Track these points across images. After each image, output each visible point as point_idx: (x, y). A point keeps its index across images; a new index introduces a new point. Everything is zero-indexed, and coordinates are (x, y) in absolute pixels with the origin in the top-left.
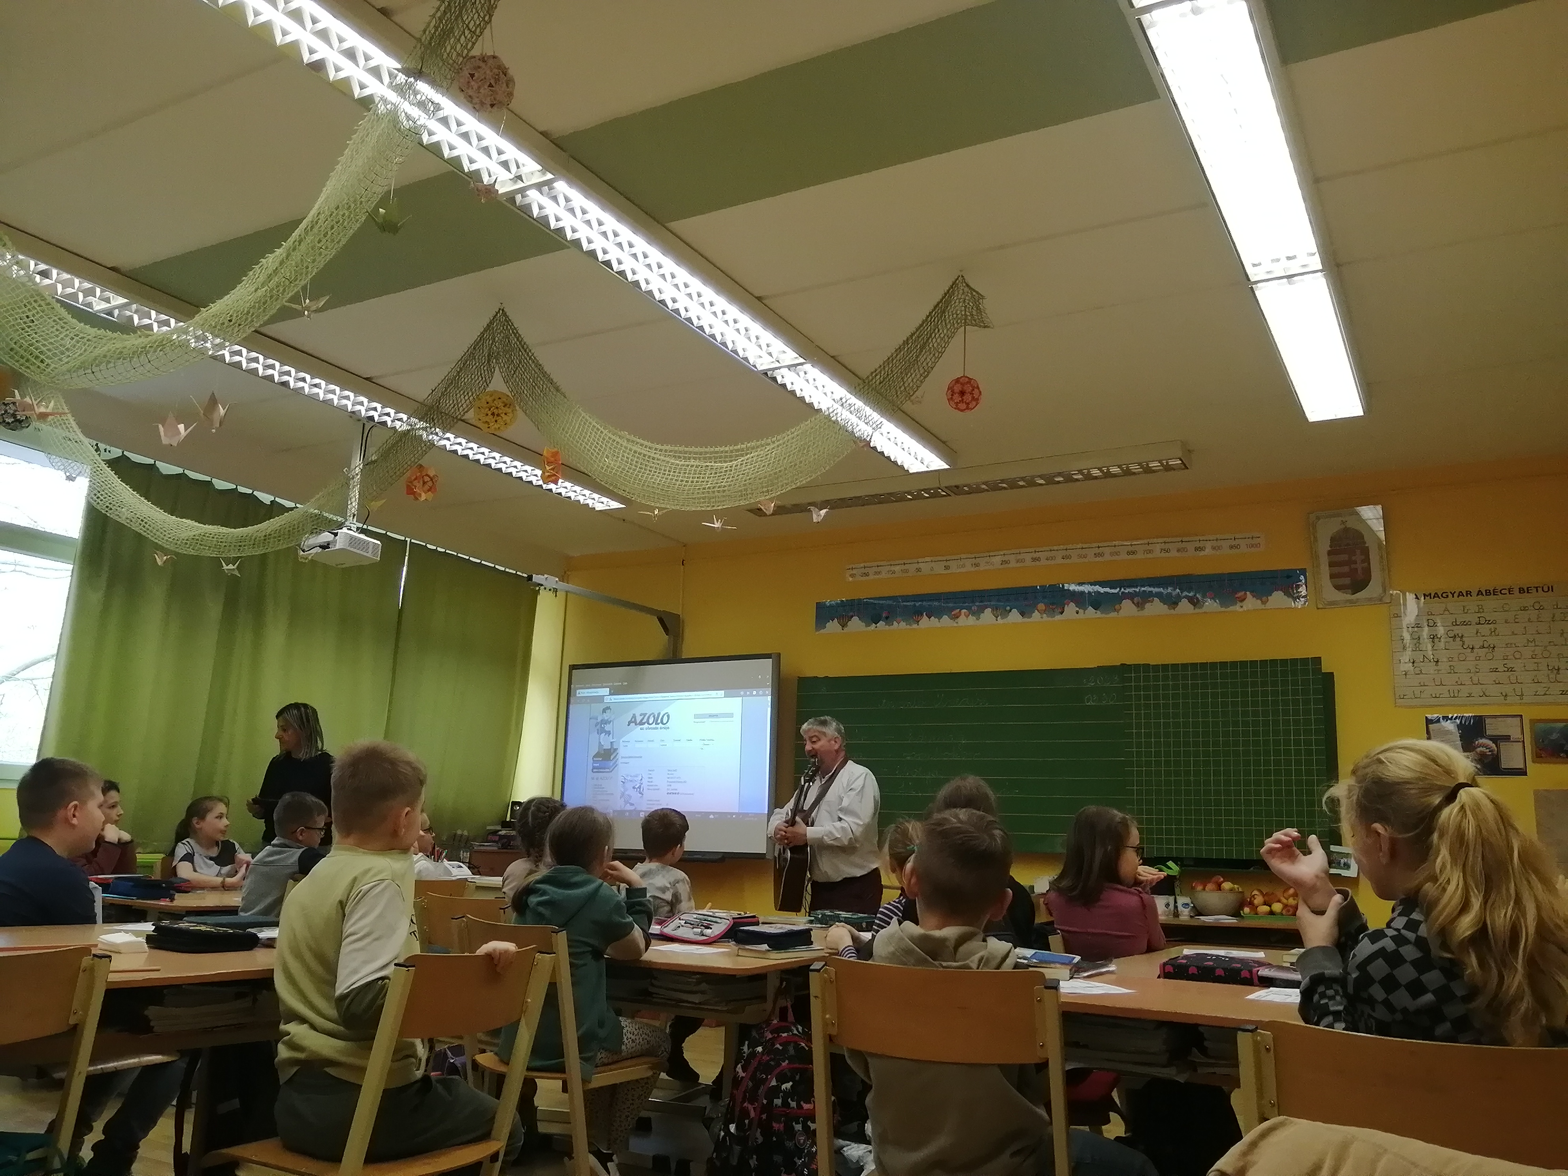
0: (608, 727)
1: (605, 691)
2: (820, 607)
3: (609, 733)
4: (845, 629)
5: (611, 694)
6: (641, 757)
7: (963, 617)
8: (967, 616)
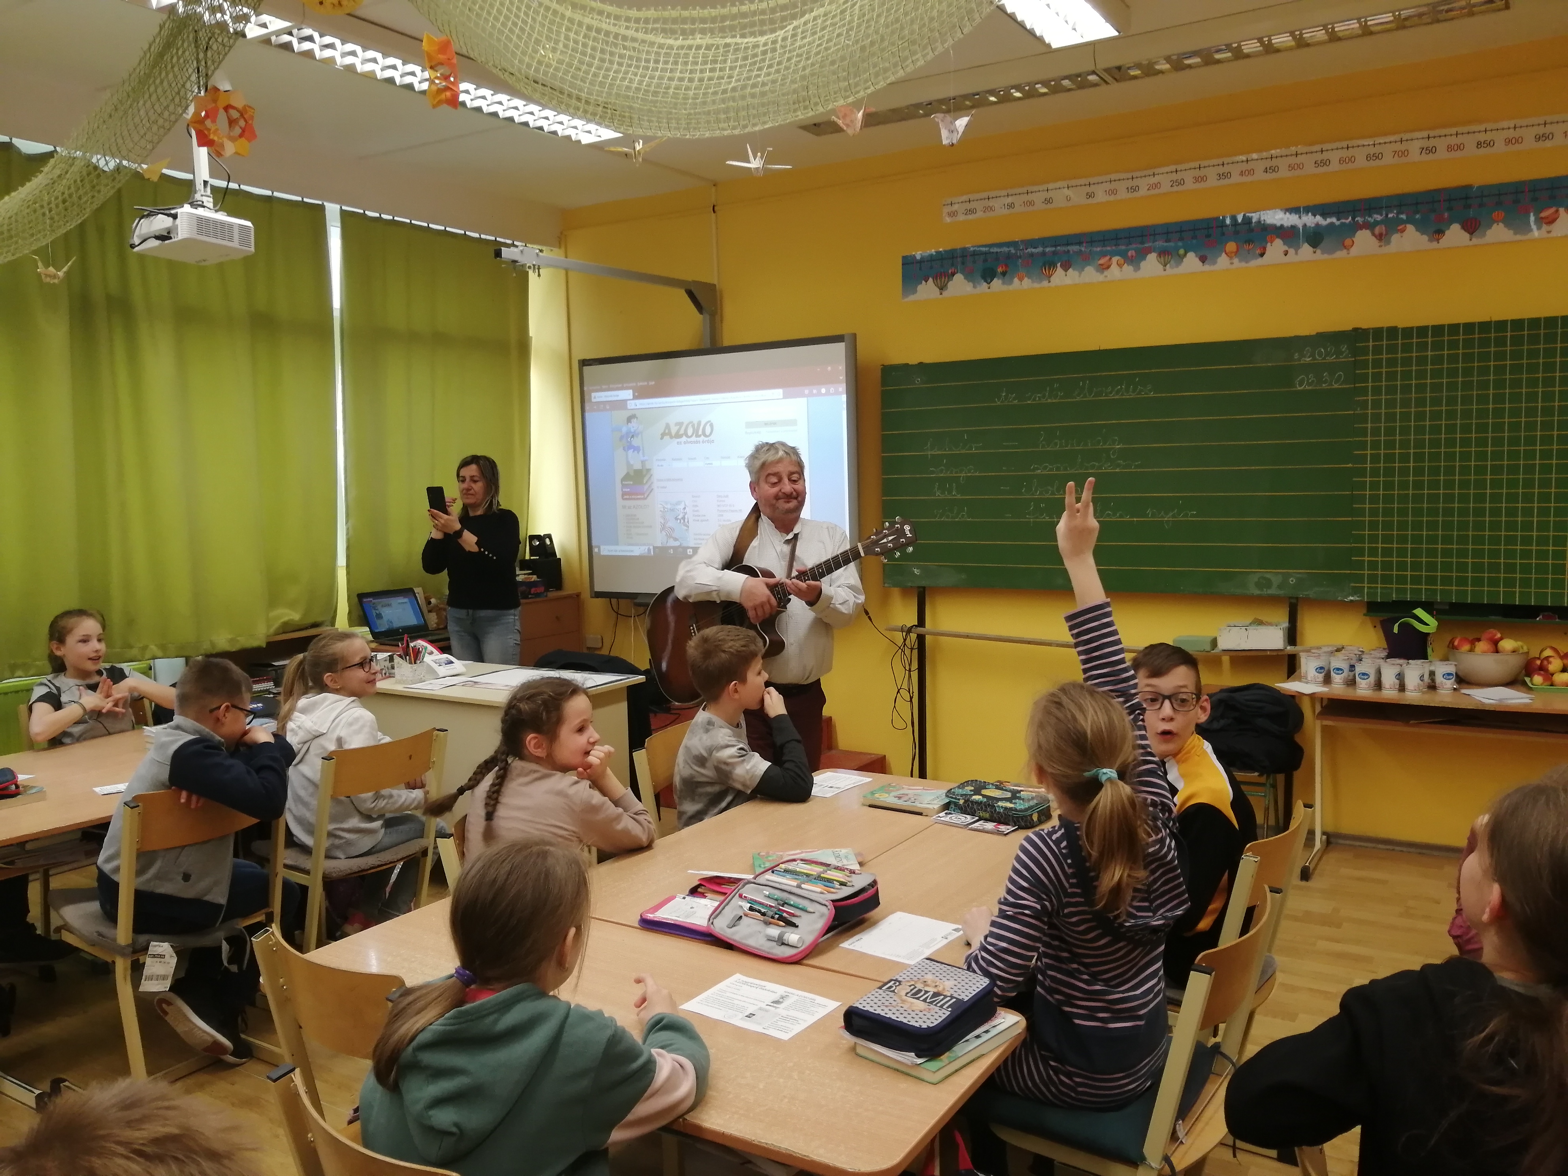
0: (636, 442)
1: (627, 394)
2: (908, 262)
3: (637, 449)
4: (945, 293)
5: (635, 397)
6: (681, 480)
7: (1114, 267)
8: (1120, 266)
